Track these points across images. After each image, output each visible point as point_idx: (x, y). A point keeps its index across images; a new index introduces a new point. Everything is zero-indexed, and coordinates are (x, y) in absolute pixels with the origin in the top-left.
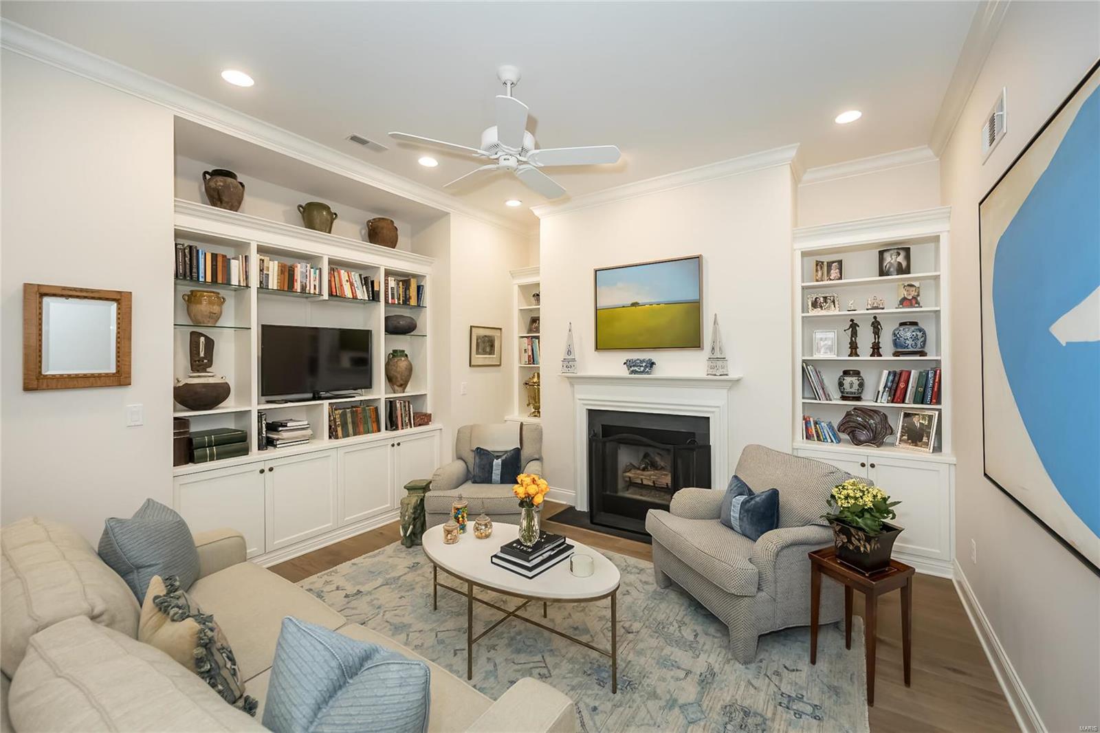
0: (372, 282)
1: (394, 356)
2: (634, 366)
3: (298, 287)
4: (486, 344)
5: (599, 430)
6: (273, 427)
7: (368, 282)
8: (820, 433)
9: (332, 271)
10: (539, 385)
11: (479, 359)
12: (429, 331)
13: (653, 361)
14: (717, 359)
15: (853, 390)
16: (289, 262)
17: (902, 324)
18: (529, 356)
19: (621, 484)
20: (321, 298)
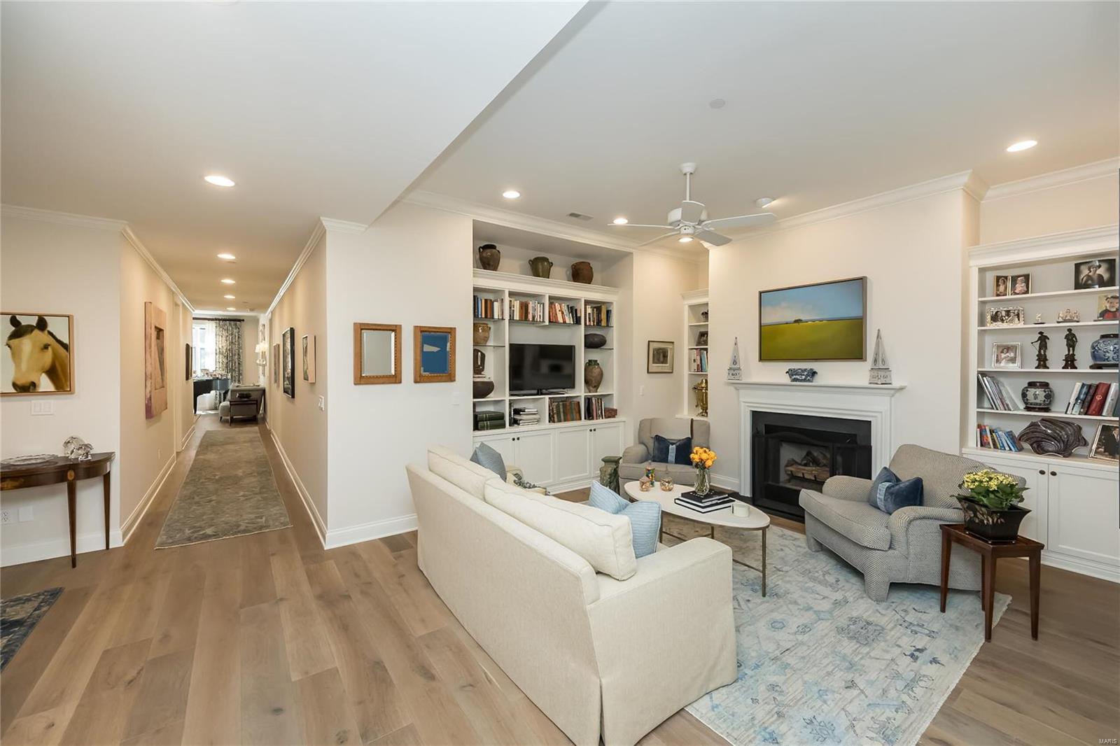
0: (576, 310)
1: (589, 365)
2: (795, 375)
3: (530, 317)
4: (660, 355)
5: (762, 429)
6: (517, 412)
7: (573, 311)
8: (997, 441)
9: (551, 304)
10: (707, 389)
11: (655, 367)
12: (615, 346)
13: (815, 370)
14: (881, 369)
15: (1038, 401)
16: (524, 300)
17: (1103, 337)
18: (698, 365)
19: (783, 477)
20: (544, 324)
